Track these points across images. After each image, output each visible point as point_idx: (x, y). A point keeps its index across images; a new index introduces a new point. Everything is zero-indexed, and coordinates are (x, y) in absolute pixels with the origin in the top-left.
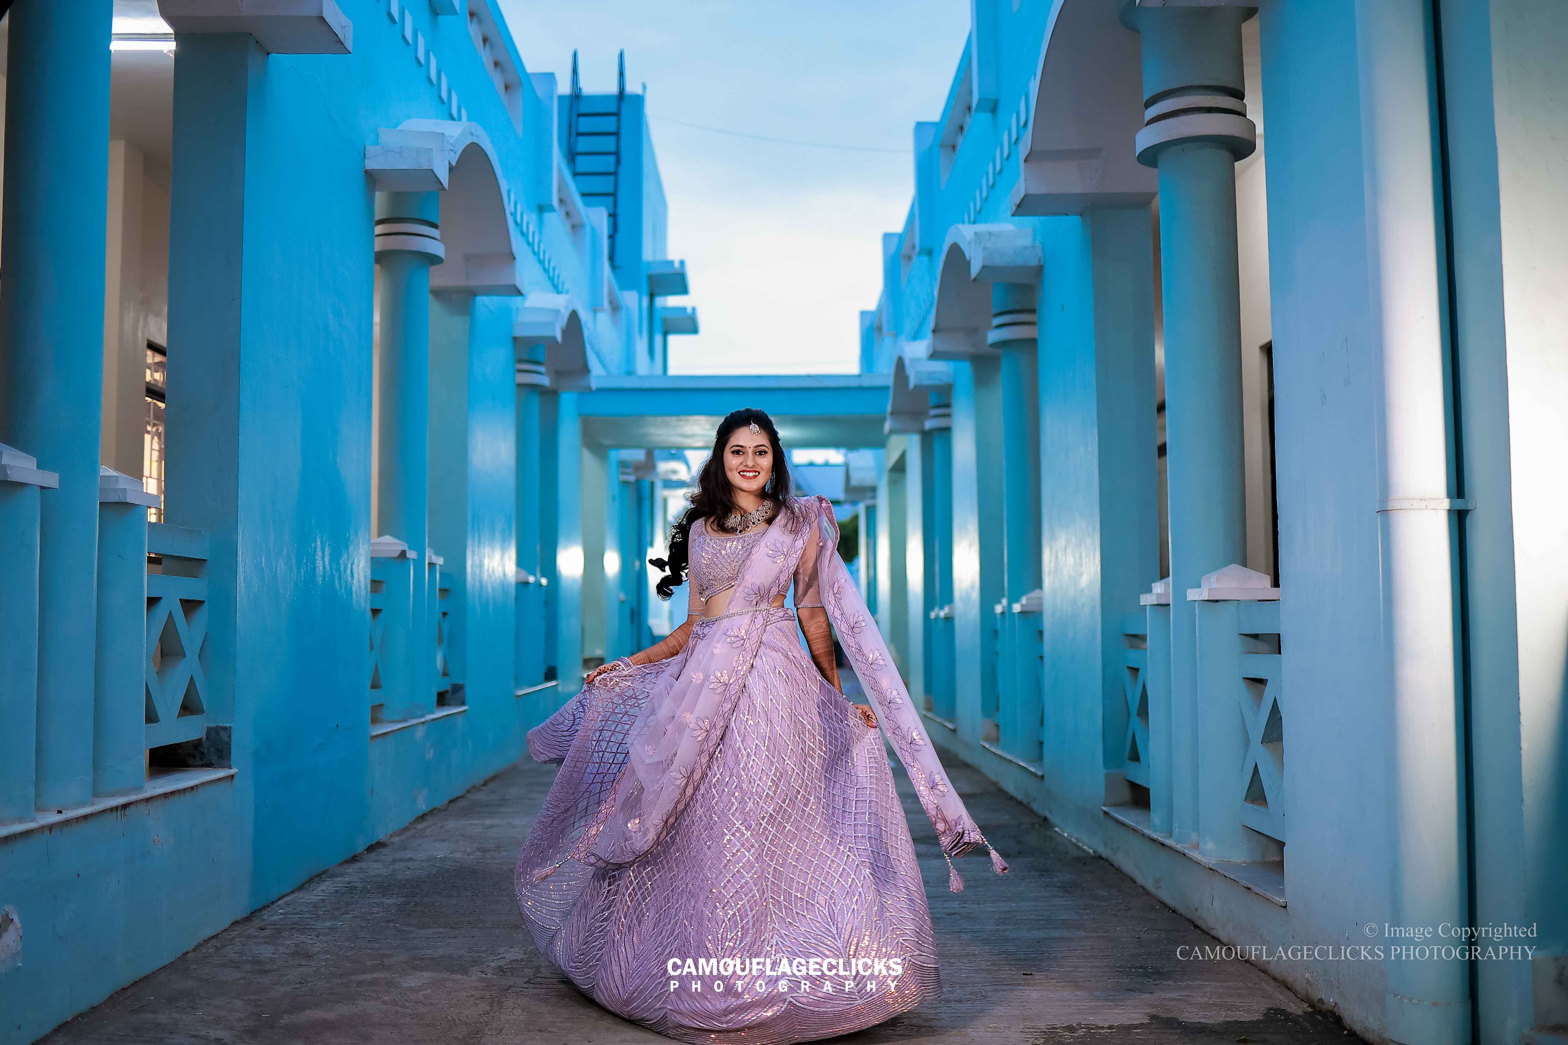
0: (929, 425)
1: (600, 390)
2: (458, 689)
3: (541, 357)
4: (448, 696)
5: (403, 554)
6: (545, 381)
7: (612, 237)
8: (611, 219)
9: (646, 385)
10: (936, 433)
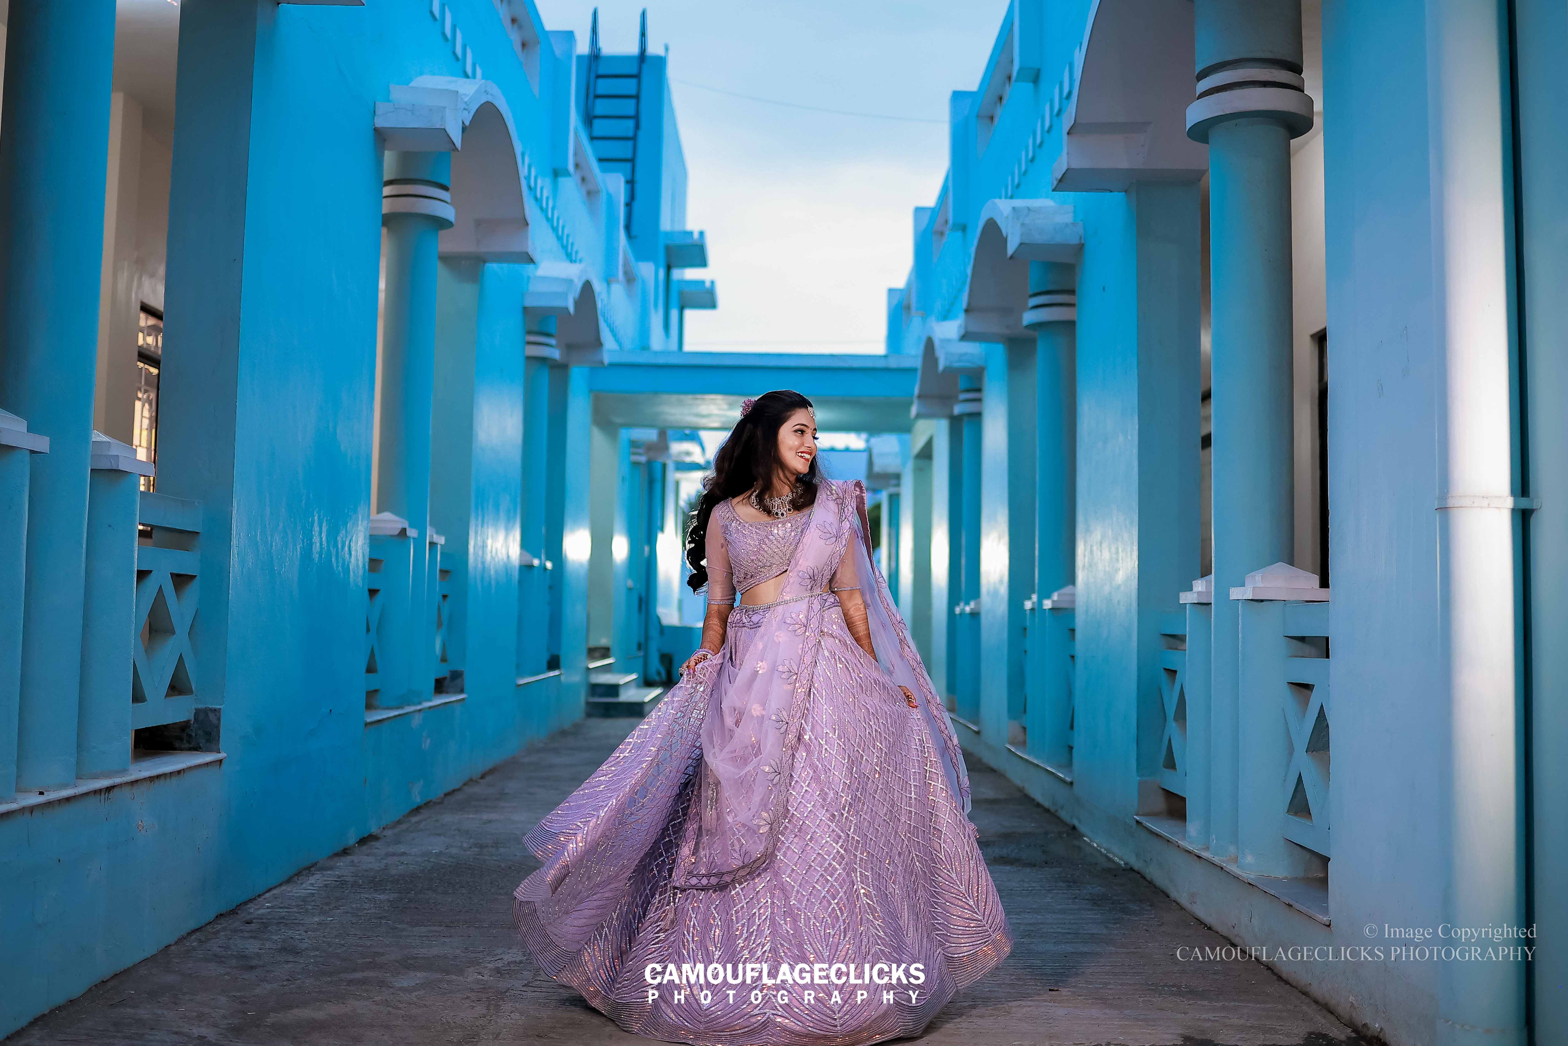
0: (958, 409)
1: (612, 365)
2: (456, 675)
3: (553, 330)
4: (446, 683)
5: (404, 531)
6: (555, 354)
7: (629, 205)
8: (629, 186)
9: (661, 361)
10: (965, 419)
